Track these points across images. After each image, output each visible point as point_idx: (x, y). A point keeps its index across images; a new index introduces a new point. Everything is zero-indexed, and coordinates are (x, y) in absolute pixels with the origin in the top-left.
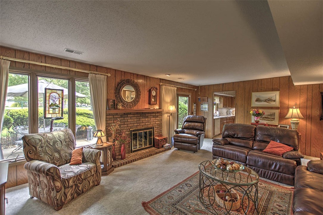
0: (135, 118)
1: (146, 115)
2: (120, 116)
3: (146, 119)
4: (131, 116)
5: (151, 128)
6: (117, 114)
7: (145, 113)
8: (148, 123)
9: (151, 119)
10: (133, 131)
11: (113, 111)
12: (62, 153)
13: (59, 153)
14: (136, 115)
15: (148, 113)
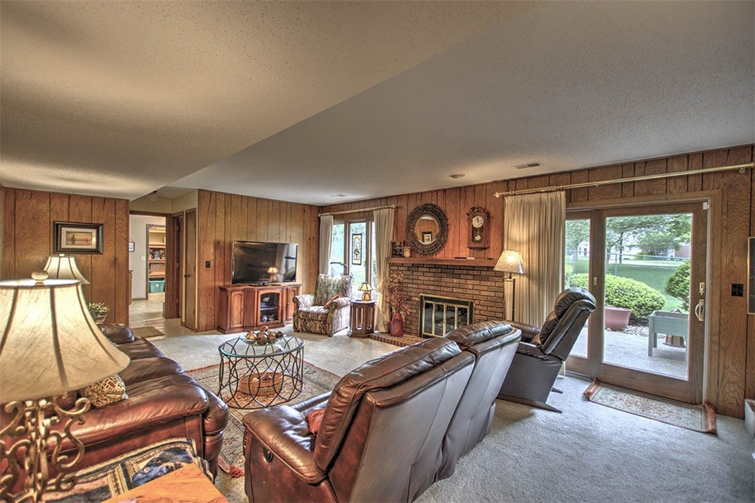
0: (431, 274)
1: (456, 271)
2: (406, 269)
3: (454, 280)
4: (424, 270)
5: (466, 303)
6: (403, 265)
7: (454, 268)
8: (459, 291)
9: (469, 282)
10: (427, 298)
11: (397, 260)
12: (330, 295)
13: (328, 296)
14: (434, 270)
15: (461, 268)
